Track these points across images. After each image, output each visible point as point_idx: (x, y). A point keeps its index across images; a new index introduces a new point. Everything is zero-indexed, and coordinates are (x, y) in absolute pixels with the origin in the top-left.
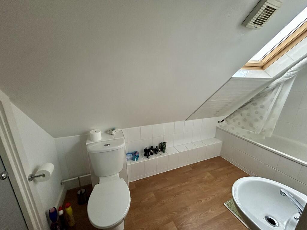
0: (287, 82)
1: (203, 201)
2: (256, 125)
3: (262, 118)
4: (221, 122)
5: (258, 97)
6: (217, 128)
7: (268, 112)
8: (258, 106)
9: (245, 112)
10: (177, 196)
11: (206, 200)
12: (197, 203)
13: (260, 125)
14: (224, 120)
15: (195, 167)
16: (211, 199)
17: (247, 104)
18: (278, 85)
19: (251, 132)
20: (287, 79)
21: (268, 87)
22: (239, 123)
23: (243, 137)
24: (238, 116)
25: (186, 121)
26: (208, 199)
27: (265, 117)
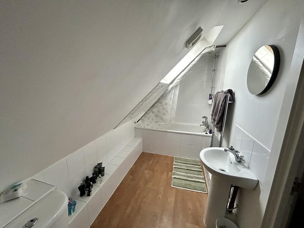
0: (176, 86)
1: (160, 196)
2: (165, 117)
3: (167, 112)
4: (137, 122)
5: (162, 97)
6: (135, 128)
7: (170, 108)
8: (164, 104)
9: (155, 110)
10: (140, 211)
11: (161, 193)
12: (157, 202)
13: (167, 117)
14: (139, 120)
15: (132, 172)
16: (163, 189)
17: (155, 103)
18: (172, 88)
19: (163, 123)
20: (176, 84)
21: (167, 90)
22: (153, 119)
23: (157, 129)
24: (151, 114)
25: (114, 130)
26: (161, 191)
27: (169, 111)
